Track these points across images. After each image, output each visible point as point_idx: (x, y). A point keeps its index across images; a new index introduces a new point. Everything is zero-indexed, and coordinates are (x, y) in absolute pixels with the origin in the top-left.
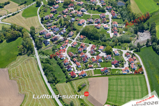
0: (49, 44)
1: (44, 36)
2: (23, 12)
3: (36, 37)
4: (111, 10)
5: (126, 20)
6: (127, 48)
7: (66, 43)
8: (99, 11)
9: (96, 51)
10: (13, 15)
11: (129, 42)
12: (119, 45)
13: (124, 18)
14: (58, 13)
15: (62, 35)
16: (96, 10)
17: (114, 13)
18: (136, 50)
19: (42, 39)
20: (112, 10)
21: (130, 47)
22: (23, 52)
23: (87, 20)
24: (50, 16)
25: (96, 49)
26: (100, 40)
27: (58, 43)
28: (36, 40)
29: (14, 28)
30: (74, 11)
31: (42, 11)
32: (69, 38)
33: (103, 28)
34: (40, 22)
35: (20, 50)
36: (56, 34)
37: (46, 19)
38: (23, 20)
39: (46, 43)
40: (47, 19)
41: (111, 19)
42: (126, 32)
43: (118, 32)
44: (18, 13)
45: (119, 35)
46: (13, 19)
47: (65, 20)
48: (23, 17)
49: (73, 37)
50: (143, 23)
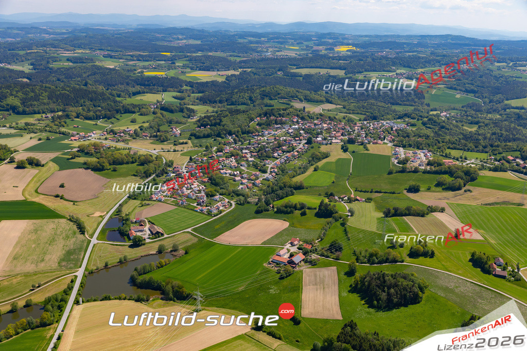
2: (186, 152)
16: (257, 169)
21: (240, 200)
44: (182, 151)
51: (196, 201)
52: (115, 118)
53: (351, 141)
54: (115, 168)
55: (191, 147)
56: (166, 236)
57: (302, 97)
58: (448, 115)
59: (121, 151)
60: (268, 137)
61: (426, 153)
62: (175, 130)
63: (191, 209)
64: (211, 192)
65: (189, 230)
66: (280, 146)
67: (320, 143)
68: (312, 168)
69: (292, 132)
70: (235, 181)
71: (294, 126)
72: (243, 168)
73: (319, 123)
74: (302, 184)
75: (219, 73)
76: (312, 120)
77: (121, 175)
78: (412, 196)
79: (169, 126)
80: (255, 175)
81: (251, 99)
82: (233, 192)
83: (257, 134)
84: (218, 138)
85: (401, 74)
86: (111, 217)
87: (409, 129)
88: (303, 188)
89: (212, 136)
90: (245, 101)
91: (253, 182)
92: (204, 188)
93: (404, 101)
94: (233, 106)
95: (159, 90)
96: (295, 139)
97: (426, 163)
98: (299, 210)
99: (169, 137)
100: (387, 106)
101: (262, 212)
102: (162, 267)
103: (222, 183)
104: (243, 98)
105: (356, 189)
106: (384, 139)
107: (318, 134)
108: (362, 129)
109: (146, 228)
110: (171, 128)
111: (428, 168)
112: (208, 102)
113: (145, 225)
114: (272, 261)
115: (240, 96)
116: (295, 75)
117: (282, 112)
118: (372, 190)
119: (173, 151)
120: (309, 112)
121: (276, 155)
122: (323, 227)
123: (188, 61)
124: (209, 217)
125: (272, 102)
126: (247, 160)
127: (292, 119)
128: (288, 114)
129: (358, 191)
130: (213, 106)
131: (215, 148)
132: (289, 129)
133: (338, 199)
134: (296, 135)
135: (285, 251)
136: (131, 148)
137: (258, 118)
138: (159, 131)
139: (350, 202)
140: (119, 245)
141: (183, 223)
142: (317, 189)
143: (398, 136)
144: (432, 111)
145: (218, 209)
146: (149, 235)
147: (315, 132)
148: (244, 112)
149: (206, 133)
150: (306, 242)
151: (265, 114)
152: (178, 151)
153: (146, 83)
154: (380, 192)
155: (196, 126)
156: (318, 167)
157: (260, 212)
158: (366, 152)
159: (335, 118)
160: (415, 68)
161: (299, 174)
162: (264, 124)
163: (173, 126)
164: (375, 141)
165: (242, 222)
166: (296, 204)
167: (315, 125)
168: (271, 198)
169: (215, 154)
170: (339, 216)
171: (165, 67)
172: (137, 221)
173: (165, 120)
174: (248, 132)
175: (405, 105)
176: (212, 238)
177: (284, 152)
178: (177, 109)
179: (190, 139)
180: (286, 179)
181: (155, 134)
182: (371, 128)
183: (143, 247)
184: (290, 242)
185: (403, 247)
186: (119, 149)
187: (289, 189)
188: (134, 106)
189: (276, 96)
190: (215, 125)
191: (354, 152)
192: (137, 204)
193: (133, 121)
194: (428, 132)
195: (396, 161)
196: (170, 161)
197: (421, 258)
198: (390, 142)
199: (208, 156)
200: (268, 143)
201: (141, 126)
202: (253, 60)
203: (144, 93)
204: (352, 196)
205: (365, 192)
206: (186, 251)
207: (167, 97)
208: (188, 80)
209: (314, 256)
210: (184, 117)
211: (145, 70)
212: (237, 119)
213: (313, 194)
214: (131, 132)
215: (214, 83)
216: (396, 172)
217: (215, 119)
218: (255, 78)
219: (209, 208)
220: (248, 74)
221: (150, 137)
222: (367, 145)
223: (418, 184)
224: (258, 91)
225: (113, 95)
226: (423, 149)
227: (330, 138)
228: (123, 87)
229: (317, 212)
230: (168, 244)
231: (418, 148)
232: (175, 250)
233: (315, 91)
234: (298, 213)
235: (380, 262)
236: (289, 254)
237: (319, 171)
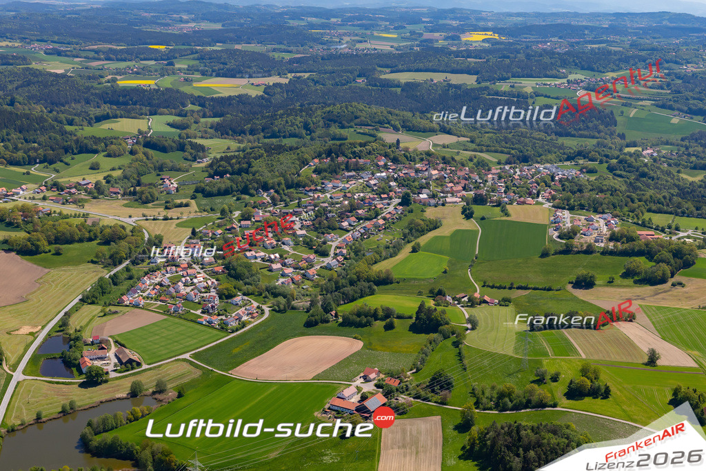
2: (186, 220)
10: (165, 219)
11: (285, 296)
12: (265, 297)
22: (103, 261)
42: (310, 289)
44: (178, 219)
51: (201, 306)
52: (62, 161)
53: (480, 200)
54: (59, 249)
55: (196, 212)
56: (145, 367)
57: (397, 123)
58: (655, 154)
59: (71, 220)
60: (333, 192)
61: (609, 219)
62: (167, 182)
63: (192, 321)
64: (227, 289)
65: (187, 356)
66: (352, 208)
67: (426, 204)
68: (409, 247)
69: (375, 185)
70: (271, 270)
71: (378, 174)
72: (286, 248)
73: (424, 169)
74: (389, 275)
75: (252, 81)
76: (412, 163)
77: (69, 262)
78: (580, 294)
79: (158, 175)
80: (307, 260)
81: (306, 126)
82: (268, 290)
83: (313, 187)
84: (243, 196)
85: (577, 82)
86: (49, 335)
87: (584, 177)
88: (391, 283)
89: (232, 191)
90: (297, 131)
91: (302, 272)
92: (216, 282)
93: (580, 129)
94: (274, 140)
95: (144, 111)
96: (381, 198)
97: (608, 236)
98: (382, 319)
99: (156, 194)
100: (548, 138)
101: (316, 324)
102: (136, 419)
103: (247, 273)
104: (293, 125)
105: (485, 283)
106: (538, 196)
107: (422, 187)
108: (500, 178)
109: (111, 354)
110: (161, 179)
111: (611, 245)
112: (231, 133)
113: (109, 349)
114: (329, 409)
115: (287, 122)
116: (388, 84)
117: (358, 149)
118: (512, 284)
119: (163, 220)
120: (406, 150)
121: (345, 224)
122: (422, 349)
123: (198, 59)
124: (223, 334)
125: (344, 132)
126: (294, 234)
127: (375, 161)
128: (370, 153)
129: (488, 286)
130: (238, 140)
131: (237, 214)
132: (371, 179)
133: (451, 301)
134: (383, 189)
135: (352, 389)
136: (88, 214)
137: (316, 161)
138: (139, 184)
139: (472, 306)
140: (63, 383)
141: (175, 344)
142: (416, 283)
143: (564, 190)
144: (628, 146)
145: (239, 319)
146: (115, 366)
147: (417, 183)
148: (291, 149)
149: (223, 186)
150: (391, 375)
151: (329, 153)
152: (171, 219)
153: (121, 99)
154: (526, 288)
155: (206, 174)
156: (418, 244)
157: (312, 325)
158: (505, 218)
159: (453, 159)
160: (601, 72)
161: (386, 258)
162: (325, 171)
163: (165, 175)
164: (522, 199)
165: (280, 342)
166: (376, 310)
167: (417, 171)
168: (334, 300)
169: (236, 225)
170: (451, 330)
171: (156, 71)
172: (95, 342)
173: (152, 166)
174: (298, 185)
175: (581, 136)
176: (226, 370)
177: (359, 219)
178: (174, 145)
179: (193, 197)
180: (361, 266)
181: (132, 189)
182: (516, 177)
183: (104, 386)
184: (362, 375)
185: (557, 381)
186: (67, 217)
187: (366, 284)
188: (97, 140)
189: (351, 120)
190: (239, 172)
191: (483, 219)
192: (96, 312)
193: (95, 167)
194: (618, 183)
195: (556, 234)
196: (156, 237)
197: (587, 400)
198: (548, 200)
199: (225, 227)
200: (332, 204)
201: (108, 176)
202: (314, 58)
203: (116, 117)
204: (477, 295)
205: (500, 288)
206: (179, 393)
207: (157, 125)
208: (197, 94)
209: (403, 399)
210: (186, 159)
211: (118, 77)
212: (279, 161)
213: (406, 293)
214: (90, 186)
215: (242, 100)
216: (556, 253)
217: (239, 163)
218: (317, 90)
219: (224, 318)
220: (305, 82)
221: (124, 195)
222: (508, 207)
223: (591, 273)
224: (319, 112)
225: (61, 122)
226: (603, 213)
227: (442, 195)
228: (79, 108)
229: (414, 324)
230: (148, 381)
231: (596, 211)
232: (161, 391)
233: (422, 113)
234: (379, 325)
235: (516, 408)
236: (359, 395)
237: (420, 252)
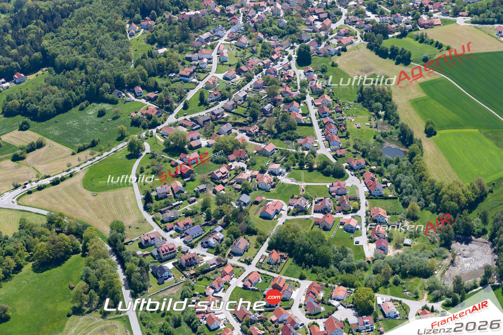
0: (170, 277)
1: (155, 253)
2: (86, 174)
3: (128, 255)
4: (362, 171)
5: (414, 204)
6: (420, 295)
7: (224, 274)
8: (327, 174)
9: (322, 302)
10: (55, 183)
11: (426, 273)
12: (396, 283)
13: (405, 197)
14: (196, 178)
15: (212, 248)
16: (315, 171)
17: (373, 179)
18: (450, 300)
19: (148, 260)
20: (367, 170)
21: (430, 290)
22: (86, 303)
23: (291, 201)
24: (172, 188)
25: (321, 295)
26: (332, 266)
27: (201, 276)
28: (128, 265)
29: (58, 226)
30: (248, 173)
31: (146, 171)
32: (234, 261)
33: (341, 227)
34: (141, 205)
35: (78, 298)
36: (192, 247)
37: (160, 196)
38: (88, 201)
39: (160, 276)
40: (162, 199)
41: (363, 201)
42: (416, 243)
43: (390, 240)
44: (71, 176)
45: (391, 252)
46: (54, 197)
47: (222, 201)
48: (85, 191)
49: (247, 256)
50: (465, 212)
60: (217, 69)
72: (285, 179)
74: (481, 185)
83: (188, 69)
158: (445, 53)
164: (425, 21)
191: (425, 60)
237: (438, 132)
